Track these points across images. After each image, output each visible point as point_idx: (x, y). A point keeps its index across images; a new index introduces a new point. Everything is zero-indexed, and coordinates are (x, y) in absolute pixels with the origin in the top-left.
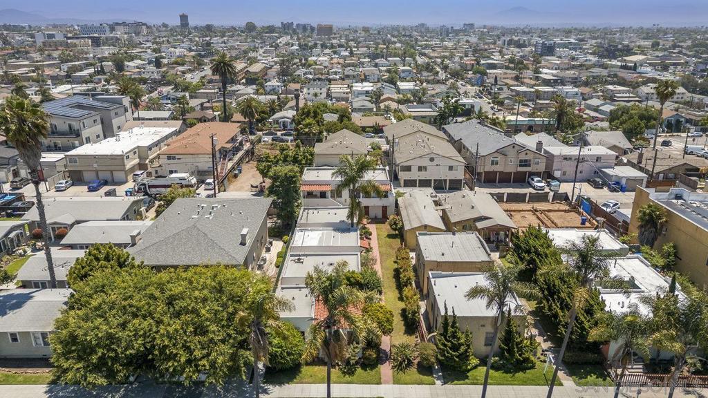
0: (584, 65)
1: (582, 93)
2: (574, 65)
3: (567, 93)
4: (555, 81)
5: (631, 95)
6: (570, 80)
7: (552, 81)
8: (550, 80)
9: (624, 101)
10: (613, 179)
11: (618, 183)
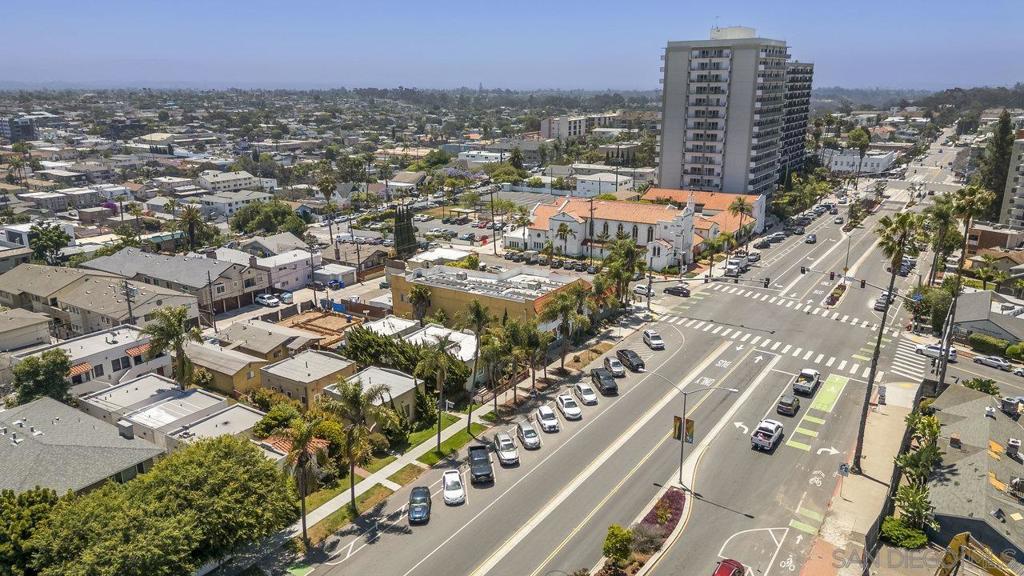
0: (97, 151)
1: (132, 192)
2: (81, 152)
3: (111, 193)
4: (78, 178)
5: (193, 187)
6: (99, 174)
7: (73, 179)
8: (70, 177)
9: (193, 195)
10: (331, 278)
11: (336, 281)
